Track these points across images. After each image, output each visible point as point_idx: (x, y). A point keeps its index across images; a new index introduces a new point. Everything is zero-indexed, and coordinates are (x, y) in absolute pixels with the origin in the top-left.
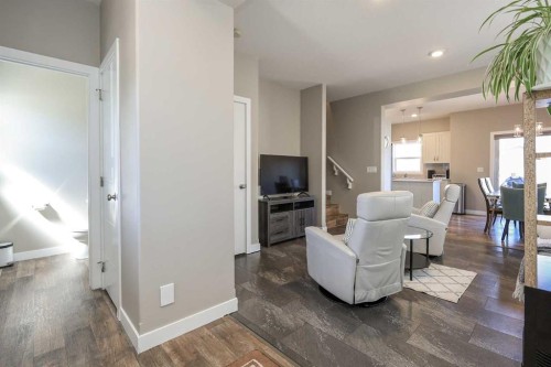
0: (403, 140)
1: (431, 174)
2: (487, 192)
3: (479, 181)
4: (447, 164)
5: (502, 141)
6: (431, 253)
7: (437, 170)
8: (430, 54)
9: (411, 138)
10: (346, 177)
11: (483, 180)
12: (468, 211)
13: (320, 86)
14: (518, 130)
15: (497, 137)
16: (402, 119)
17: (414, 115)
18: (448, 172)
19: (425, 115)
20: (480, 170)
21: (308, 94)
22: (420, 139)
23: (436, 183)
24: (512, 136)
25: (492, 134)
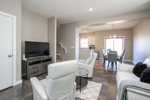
0: (83, 38)
1: (90, 48)
2: (104, 53)
3: (102, 50)
4: (94, 45)
5: (107, 39)
6: (88, 77)
7: (92, 47)
8: (88, 9)
9: (85, 38)
10: (65, 50)
11: (103, 50)
12: (99, 58)
13: (54, 18)
14: (111, 37)
15: (106, 38)
16: (82, 32)
17: (86, 31)
18: (94, 47)
19: (89, 32)
20: (102, 47)
21: (50, 20)
22: (87, 38)
23: (91, 51)
24: (109, 38)
25: (105, 38)
